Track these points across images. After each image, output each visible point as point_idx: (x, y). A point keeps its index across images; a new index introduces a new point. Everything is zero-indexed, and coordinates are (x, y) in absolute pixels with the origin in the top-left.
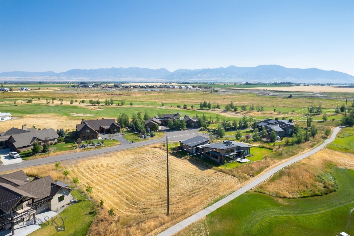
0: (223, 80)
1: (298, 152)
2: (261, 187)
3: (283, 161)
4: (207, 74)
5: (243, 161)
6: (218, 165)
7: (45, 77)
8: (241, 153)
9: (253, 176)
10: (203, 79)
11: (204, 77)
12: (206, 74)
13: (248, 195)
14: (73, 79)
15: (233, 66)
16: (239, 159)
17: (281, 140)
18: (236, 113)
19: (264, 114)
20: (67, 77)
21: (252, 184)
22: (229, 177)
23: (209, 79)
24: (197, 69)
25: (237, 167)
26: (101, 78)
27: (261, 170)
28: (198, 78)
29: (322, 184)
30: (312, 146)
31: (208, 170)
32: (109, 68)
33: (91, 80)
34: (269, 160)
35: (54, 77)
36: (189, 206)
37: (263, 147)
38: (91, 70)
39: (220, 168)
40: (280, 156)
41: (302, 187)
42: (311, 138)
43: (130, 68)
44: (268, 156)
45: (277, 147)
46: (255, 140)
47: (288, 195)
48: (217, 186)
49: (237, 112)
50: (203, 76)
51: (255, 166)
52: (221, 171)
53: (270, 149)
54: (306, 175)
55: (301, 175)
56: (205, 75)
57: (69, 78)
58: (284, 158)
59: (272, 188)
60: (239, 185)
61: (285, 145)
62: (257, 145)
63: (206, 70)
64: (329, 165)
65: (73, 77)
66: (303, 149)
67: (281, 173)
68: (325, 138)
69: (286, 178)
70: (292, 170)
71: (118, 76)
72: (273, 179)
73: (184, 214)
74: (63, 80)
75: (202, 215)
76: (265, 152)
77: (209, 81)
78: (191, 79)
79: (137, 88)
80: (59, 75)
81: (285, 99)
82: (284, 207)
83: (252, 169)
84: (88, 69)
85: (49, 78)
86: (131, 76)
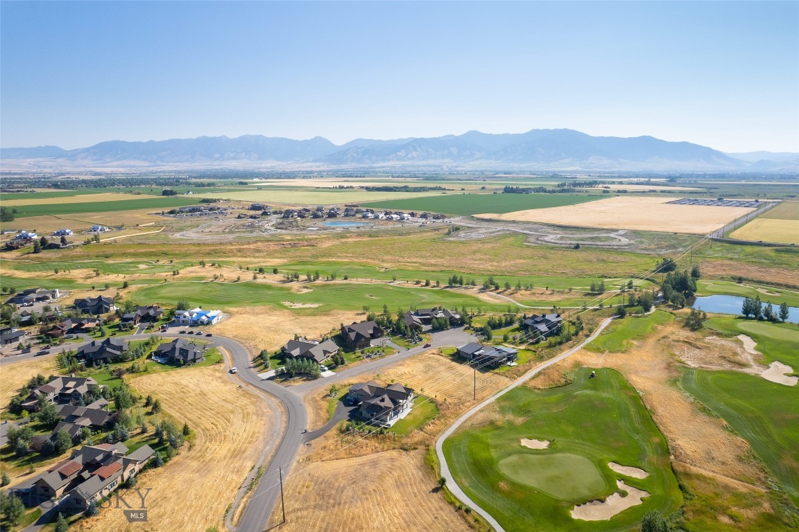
0: (455, 164)
1: (557, 354)
2: (525, 383)
3: (543, 363)
4: (419, 149)
5: (512, 364)
6: (493, 369)
7: (39, 159)
8: (511, 357)
9: (520, 376)
10: (411, 161)
11: (413, 158)
12: (416, 150)
13: (517, 388)
14: (109, 164)
15: (476, 132)
16: (509, 363)
17: (546, 340)
18: (498, 293)
19: (534, 294)
20: (94, 160)
21: (520, 381)
22: (504, 378)
23: (425, 163)
24: (396, 138)
25: (508, 370)
26: (177, 162)
27: (526, 371)
28: (398, 160)
29: (564, 380)
30: (571, 347)
31: (487, 373)
32: (194, 137)
33: (151, 166)
34: (532, 362)
35: (61, 160)
36: (484, 395)
37: (528, 350)
38: (151, 142)
39: (496, 371)
40: (541, 359)
41: (551, 382)
42: (574, 338)
43: (242, 137)
44: (531, 360)
45: (540, 349)
46: (522, 342)
47: (541, 387)
48: (497, 384)
49: (498, 291)
50: (410, 156)
51: (521, 369)
52: (497, 373)
53: (534, 351)
54: (556, 374)
55: (553, 374)
56: (414, 154)
57: (99, 162)
58: (544, 361)
59: (532, 384)
60: (511, 383)
61: (548, 347)
62: (523, 347)
63: (416, 140)
64: (577, 365)
65: (108, 160)
66: (562, 350)
67: (540, 373)
68: (587, 336)
69: (542, 377)
70: (547, 371)
71: (217, 155)
72: (533, 378)
73: (483, 399)
74: (84, 166)
75: (492, 399)
76: (530, 354)
77: (424, 166)
78: (384, 161)
79: (305, 217)
80: (72, 155)
81: (568, 253)
82: (537, 395)
83: (519, 371)
84: (145, 140)
85: (49, 164)
86: (248, 156)
